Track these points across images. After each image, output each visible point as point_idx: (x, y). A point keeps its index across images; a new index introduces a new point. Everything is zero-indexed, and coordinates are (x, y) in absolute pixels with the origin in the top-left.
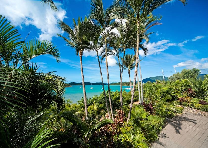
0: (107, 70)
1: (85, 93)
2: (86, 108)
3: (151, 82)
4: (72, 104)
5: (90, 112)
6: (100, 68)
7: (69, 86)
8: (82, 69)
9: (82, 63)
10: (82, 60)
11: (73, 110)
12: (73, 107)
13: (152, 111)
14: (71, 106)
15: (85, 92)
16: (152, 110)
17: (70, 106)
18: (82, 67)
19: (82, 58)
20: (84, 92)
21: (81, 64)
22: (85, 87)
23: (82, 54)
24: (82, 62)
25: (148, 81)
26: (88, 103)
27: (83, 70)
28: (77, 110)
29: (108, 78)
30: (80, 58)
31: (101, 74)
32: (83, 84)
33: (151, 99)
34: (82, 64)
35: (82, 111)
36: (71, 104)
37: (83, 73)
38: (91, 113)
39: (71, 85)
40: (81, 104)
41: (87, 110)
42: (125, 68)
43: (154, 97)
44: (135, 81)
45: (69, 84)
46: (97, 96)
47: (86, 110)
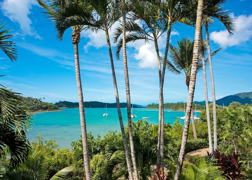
0: (126, 73)
1: (85, 125)
2: (85, 159)
3: (240, 104)
4: (58, 150)
5: (96, 169)
6: (113, 69)
7: (56, 109)
8: (79, 72)
9: (78, 58)
10: (77, 51)
11: (58, 162)
12: (59, 156)
13: (237, 173)
14: (56, 155)
15: (85, 123)
16: (237, 171)
17: (53, 154)
18: (79, 67)
19: (77, 46)
20: (82, 124)
21: (76, 60)
22: (83, 111)
23: (79, 37)
24: (78, 56)
25: (233, 102)
26: (94, 149)
27: (79, 75)
28: (68, 162)
29: (128, 92)
30: (75, 46)
31: (115, 83)
32: (80, 105)
33: (236, 142)
34: (78, 61)
35: (80, 166)
36: (55, 150)
37: (80, 81)
38: (97, 171)
39: (60, 108)
40: (78, 150)
41: (89, 163)
42: (179, 70)
43: (245, 139)
44: (190, 101)
45: (57, 104)
46: (114, 134)
47: (86, 164)
